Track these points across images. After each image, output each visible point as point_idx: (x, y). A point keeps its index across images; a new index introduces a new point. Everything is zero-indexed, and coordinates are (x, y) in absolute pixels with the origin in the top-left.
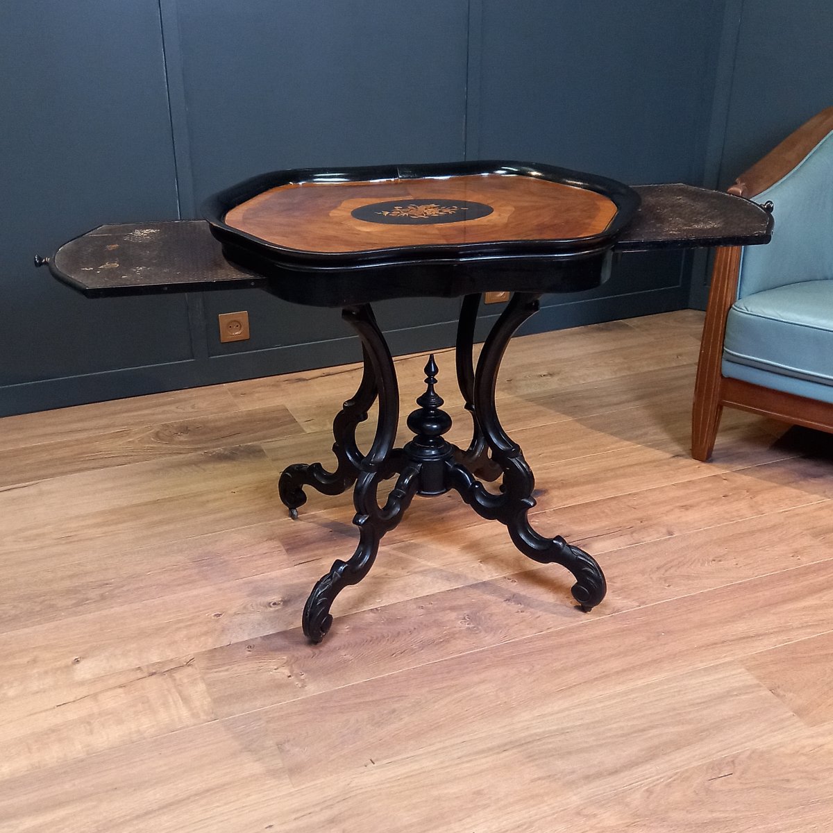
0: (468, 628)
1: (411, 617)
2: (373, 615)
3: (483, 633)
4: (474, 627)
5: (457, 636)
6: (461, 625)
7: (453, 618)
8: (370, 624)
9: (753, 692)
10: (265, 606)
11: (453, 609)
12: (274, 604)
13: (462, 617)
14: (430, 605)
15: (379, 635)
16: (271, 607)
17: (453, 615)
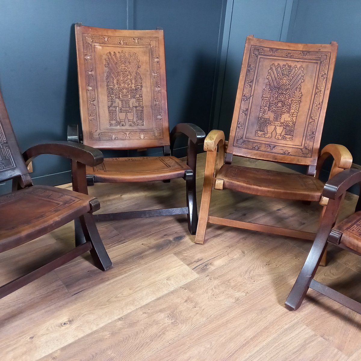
0: (172, 323)
1: (141, 320)
2: (121, 322)
3: (180, 324)
4: (175, 321)
5: (168, 329)
6: (168, 321)
7: (163, 317)
8: (120, 329)
9: (315, 339)
10: (59, 326)
11: (161, 311)
12: (65, 324)
13: (167, 316)
14: (149, 311)
15: (127, 336)
16: (62, 326)
17: (162, 315)
